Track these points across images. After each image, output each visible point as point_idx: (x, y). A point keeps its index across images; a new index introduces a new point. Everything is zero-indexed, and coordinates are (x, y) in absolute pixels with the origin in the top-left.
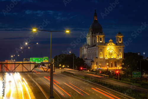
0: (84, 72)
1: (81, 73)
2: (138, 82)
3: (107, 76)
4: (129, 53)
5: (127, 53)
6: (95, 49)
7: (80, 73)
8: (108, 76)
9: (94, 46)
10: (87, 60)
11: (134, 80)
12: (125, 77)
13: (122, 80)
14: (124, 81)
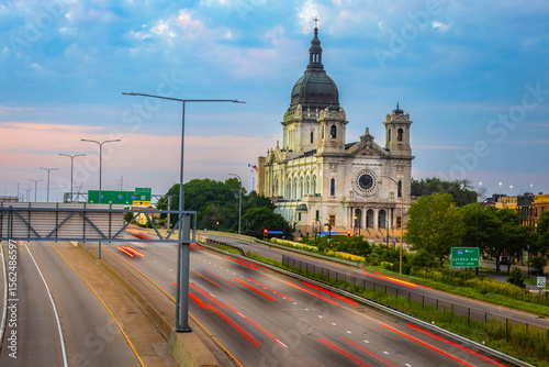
0: (275, 242)
1: (267, 247)
2: (469, 281)
3: (359, 261)
4: (428, 181)
5: (422, 182)
6: (312, 163)
7: (263, 246)
8: (362, 259)
9: (307, 154)
10: (282, 204)
11: (457, 274)
12: (424, 265)
13: (414, 275)
14: (421, 279)
